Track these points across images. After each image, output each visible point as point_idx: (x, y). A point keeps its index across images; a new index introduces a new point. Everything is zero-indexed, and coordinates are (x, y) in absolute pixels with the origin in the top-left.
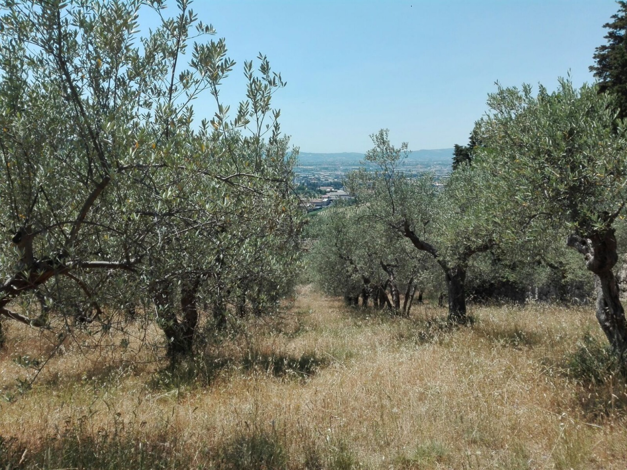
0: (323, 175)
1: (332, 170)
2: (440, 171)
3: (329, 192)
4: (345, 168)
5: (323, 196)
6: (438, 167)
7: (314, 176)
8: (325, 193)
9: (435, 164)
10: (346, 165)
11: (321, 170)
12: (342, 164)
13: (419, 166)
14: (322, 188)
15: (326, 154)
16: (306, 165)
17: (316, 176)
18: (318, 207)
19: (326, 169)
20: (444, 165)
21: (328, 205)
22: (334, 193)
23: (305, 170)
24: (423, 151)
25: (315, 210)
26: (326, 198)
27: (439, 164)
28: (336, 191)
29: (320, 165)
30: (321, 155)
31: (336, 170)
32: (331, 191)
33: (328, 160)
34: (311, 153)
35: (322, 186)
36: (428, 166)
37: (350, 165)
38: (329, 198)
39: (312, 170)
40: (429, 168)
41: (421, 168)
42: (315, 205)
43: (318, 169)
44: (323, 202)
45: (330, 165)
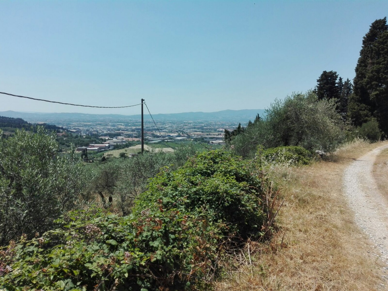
0: (99, 129)
1: (104, 126)
2: (171, 127)
3: (108, 140)
4: (112, 124)
5: (105, 143)
6: (170, 125)
7: (93, 129)
8: (105, 140)
9: (168, 123)
10: (113, 123)
11: (97, 125)
12: (110, 121)
13: (159, 123)
14: (103, 138)
15: (98, 115)
16: (86, 122)
17: (95, 129)
18: (103, 150)
19: (100, 124)
20: (173, 123)
21: (109, 148)
22: (111, 141)
23: (86, 125)
24: (160, 115)
25: (101, 151)
26: (107, 144)
27: (170, 123)
29: (96, 122)
30: (96, 115)
31: (107, 125)
33: (100, 119)
34: (87, 114)
35: (101, 136)
36: (164, 123)
37: (115, 122)
38: (109, 144)
39: (91, 125)
40: (165, 125)
41: (160, 125)
42: (100, 148)
43: (95, 125)
44: (106, 146)
45: (102, 122)
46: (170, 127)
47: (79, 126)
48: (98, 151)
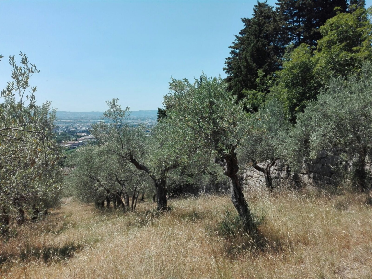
0: (80, 126)
1: (85, 123)
2: (151, 123)
3: (83, 136)
5: (79, 139)
6: (150, 121)
7: (73, 126)
8: (81, 137)
9: (148, 119)
10: (94, 120)
11: (77, 122)
12: (92, 119)
13: (139, 120)
14: (78, 134)
15: (80, 112)
16: (67, 120)
17: (74, 126)
18: (76, 146)
19: (81, 122)
20: (153, 119)
21: (82, 144)
23: (66, 123)
24: (141, 111)
25: (74, 148)
26: (81, 140)
27: (150, 119)
28: (88, 136)
29: (77, 119)
30: (77, 113)
31: (87, 122)
32: (85, 136)
33: (82, 116)
34: (69, 112)
36: (144, 120)
37: (96, 119)
38: (83, 140)
39: (71, 123)
40: (145, 121)
41: (140, 121)
42: (73, 145)
43: (75, 122)
44: (79, 143)
45: (83, 119)
46: (149, 123)
47: (59, 124)
48: (71, 148)
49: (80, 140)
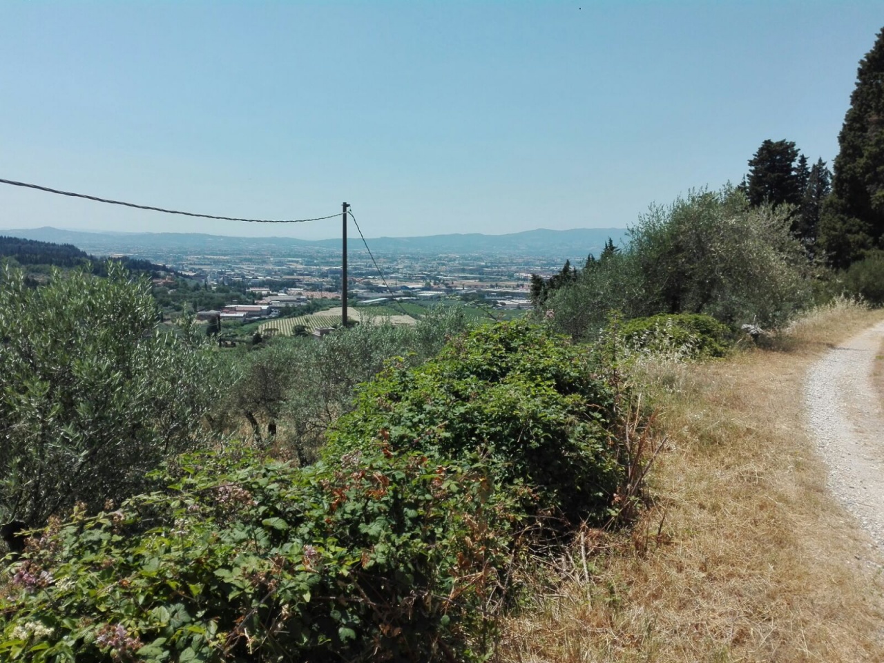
0: (248, 270)
1: (259, 263)
2: (410, 267)
3: (266, 296)
4: (277, 259)
5: (261, 302)
6: (407, 262)
7: (233, 270)
8: (261, 297)
9: (403, 258)
10: (278, 256)
11: (241, 261)
12: (272, 254)
13: (382, 259)
14: (256, 290)
15: (245, 238)
16: (217, 255)
17: (237, 271)
18: (256, 318)
19: (249, 260)
21: (268, 314)
22: (275, 298)
23: (216, 263)
24: (384, 239)
25: (252, 322)
26: (264, 304)
27: (408, 258)
28: (277, 295)
29: (239, 254)
30: (239, 239)
31: (264, 262)
32: (269, 295)
33: (250, 248)
34: (221, 237)
35: (252, 286)
36: (393, 260)
37: (284, 256)
38: (268, 304)
39: (228, 262)
40: (395, 263)
41: (384, 262)
42: (250, 314)
43: (237, 261)
44: (262, 310)
45: (253, 254)
46: (406, 267)
47: (202, 265)
48: (245, 321)
49: (262, 304)
